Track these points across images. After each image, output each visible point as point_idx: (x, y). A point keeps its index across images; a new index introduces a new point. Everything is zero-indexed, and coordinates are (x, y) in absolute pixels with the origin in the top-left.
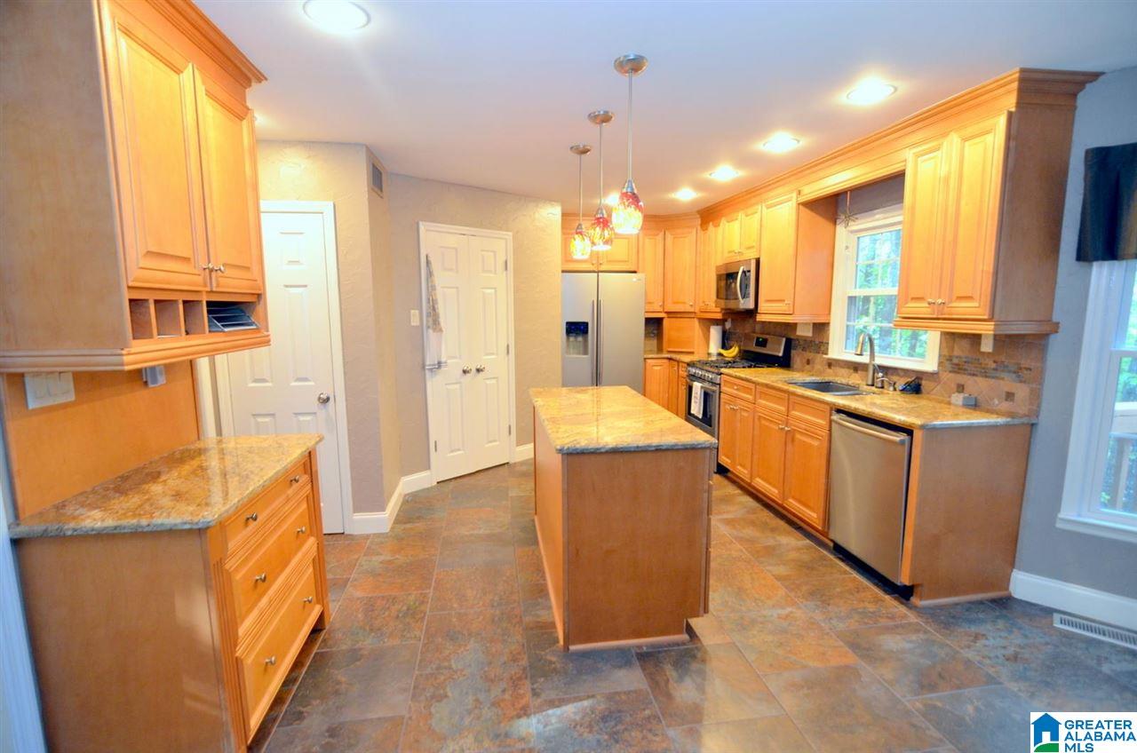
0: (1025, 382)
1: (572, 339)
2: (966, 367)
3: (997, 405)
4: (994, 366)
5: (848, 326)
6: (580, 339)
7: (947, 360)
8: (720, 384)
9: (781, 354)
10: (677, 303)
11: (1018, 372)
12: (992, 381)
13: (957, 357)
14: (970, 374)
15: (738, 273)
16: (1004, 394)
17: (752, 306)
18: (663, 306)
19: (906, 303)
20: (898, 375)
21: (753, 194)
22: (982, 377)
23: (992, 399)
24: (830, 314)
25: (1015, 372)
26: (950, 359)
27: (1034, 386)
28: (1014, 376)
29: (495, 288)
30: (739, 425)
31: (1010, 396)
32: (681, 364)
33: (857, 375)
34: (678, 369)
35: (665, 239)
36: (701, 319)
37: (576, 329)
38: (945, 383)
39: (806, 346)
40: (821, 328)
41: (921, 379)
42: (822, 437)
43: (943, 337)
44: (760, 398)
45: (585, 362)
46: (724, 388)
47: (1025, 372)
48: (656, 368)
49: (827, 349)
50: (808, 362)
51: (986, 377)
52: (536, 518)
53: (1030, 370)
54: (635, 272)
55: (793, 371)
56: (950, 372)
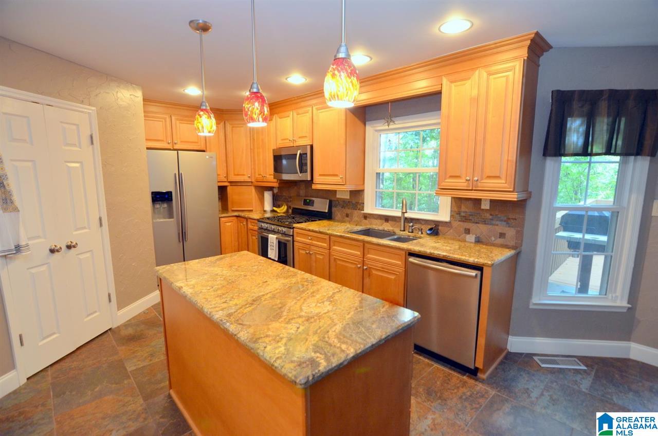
0: (512, 227)
1: (158, 206)
2: (470, 218)
3: (494, 241)
4: (491, 217)
5: (376, 192)
6: (165, 205)
7: (457, 214)
8: (293, 236)
9: (327, 211)
10: (238, 175)
11: (507, 221)
12: (490, 226)
13: (464, 212)
14: (474, 223)
15: (296, 154)
16: (499, 234)
17: (309, 179)
18: (227, 177)
19: (445, 179)
20: (421, 223)
21: (303, 99)
22: (483, 224)
23: (490, 237)
24: (364, 184)
25: (505, 221)
26: (459, 213)
27: (519, 229)
28: (505, 223)
29: (81, 163)
30: (314, 264)
31: (502, 235)
32: (249, 220)
33: (388, 224)
34: (247, 224)
35: (225, 127)
36: (257, 187)
37: (160, 198)
38: (456, 228)
39: (345, 205)
40: (357, 194)
41: (438, 226)
42: (399, 272)
43: (453, 199)
44: (334, 246)
45: (171, 225)
46: (297, 238)
47: (512, 221)
48: (228, 224)
49: (363, 207)
50: (347, 216)
51: (485, 224)
52: (172, 393)
53: (516, 219)
54: (204, 151)
55: (335, 221)
56: (459, 221)
